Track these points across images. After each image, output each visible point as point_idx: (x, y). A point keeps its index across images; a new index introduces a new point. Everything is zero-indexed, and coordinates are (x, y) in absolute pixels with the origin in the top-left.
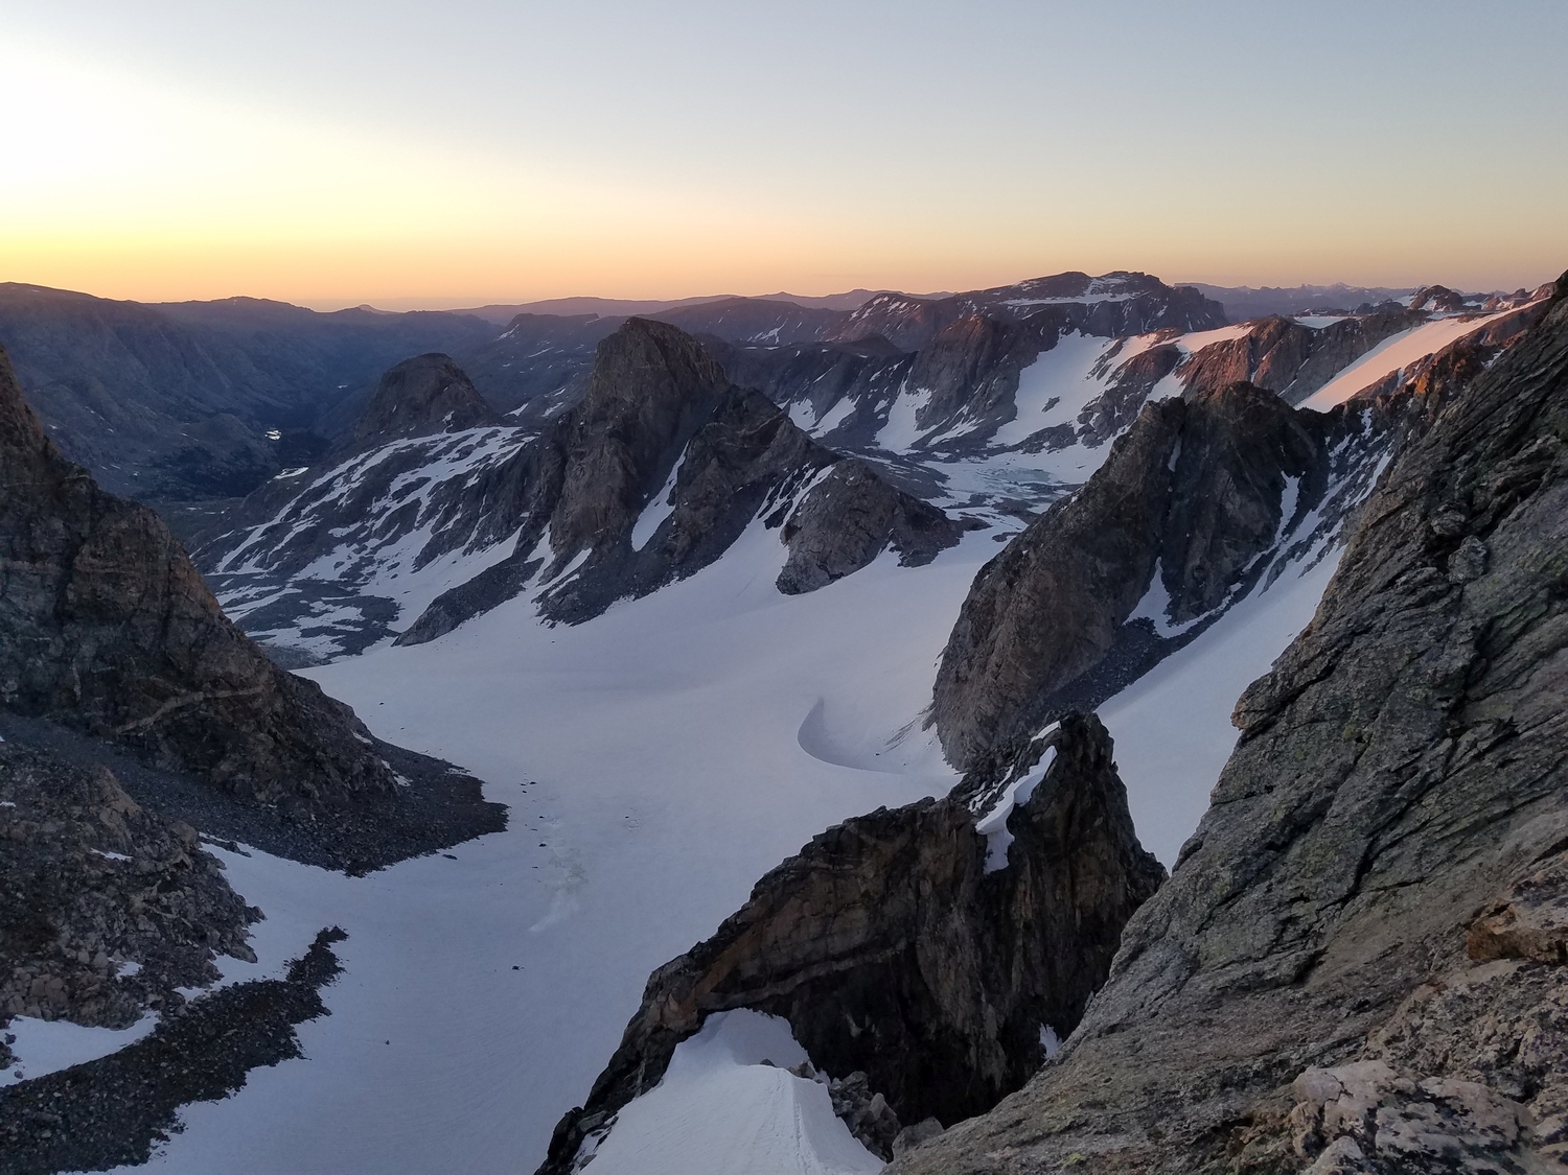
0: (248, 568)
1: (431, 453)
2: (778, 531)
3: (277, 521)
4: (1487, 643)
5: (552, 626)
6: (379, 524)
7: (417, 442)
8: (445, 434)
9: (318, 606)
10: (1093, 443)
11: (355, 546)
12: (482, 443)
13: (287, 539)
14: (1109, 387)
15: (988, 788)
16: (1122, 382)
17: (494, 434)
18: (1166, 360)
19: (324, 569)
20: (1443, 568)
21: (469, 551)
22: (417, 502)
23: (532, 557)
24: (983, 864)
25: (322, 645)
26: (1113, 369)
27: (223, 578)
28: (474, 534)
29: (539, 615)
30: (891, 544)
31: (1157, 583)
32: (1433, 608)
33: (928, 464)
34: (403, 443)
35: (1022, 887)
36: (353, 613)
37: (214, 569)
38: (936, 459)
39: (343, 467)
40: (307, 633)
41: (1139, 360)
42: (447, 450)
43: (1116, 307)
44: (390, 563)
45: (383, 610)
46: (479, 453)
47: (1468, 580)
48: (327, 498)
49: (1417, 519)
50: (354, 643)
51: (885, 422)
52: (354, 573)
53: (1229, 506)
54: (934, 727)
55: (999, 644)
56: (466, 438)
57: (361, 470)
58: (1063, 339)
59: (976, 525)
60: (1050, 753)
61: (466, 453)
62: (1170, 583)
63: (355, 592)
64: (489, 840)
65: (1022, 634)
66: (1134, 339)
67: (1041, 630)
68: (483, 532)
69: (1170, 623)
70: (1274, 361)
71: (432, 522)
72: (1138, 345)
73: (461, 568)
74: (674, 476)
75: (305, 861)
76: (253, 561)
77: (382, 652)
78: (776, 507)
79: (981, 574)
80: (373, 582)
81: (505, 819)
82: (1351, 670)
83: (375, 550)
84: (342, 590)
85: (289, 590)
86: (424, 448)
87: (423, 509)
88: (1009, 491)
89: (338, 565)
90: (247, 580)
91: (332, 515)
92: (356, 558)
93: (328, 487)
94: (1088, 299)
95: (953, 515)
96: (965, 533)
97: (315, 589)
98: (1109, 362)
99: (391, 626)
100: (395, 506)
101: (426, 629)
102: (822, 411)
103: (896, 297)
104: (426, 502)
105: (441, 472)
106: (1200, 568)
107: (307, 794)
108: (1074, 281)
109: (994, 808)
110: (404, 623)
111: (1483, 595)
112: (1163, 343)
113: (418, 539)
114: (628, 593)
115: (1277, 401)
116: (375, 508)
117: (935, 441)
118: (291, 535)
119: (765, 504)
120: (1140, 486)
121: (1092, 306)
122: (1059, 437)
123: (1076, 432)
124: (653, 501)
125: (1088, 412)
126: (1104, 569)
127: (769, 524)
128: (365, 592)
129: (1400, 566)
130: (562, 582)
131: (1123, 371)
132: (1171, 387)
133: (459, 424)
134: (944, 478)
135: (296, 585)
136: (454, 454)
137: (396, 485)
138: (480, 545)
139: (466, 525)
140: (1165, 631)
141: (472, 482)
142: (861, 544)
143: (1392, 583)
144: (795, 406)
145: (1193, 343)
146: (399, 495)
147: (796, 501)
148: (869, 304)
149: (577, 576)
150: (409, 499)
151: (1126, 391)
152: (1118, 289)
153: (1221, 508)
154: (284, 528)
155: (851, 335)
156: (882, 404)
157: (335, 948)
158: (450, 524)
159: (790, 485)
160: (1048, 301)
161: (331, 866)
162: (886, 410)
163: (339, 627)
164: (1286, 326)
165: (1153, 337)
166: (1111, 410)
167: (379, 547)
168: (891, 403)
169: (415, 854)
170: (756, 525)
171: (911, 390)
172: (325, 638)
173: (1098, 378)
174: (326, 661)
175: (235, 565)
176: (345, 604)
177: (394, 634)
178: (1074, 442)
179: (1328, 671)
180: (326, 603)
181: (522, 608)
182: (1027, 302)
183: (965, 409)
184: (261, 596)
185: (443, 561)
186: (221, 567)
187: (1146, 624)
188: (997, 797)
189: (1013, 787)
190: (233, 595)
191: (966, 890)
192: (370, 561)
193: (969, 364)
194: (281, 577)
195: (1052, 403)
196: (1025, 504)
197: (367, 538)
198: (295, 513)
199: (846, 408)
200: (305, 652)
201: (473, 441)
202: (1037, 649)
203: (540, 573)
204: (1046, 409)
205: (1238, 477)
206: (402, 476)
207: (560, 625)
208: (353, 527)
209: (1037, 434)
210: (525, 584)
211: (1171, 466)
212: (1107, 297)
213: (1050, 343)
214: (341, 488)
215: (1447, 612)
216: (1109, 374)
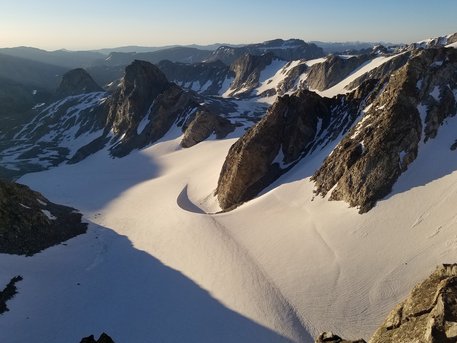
0: (23, 138)
1: (79, 101)
2: (181, 128)
3: (31, 123)
5: (113, 158)
6: (63, 123)
7: (75, 97)
8: (83, 94)
9: (45, 150)
11: (56, 131)
12: (95, 97)
13: (35, 129)
14: (286, 77)
16: (290, 75)
17: (99, 94)
18: (303, 69)
19: (47, 138)
21: (91, 132)
22: (75, 117)
23: (108, 136)
25: (46, 163)
26: (287, 71)
27: (15, 142)
28: (93, 127)
30: (214, 132)
33: (233, 101)
34: (70, 97)
36: (55, 153)
37: (12, 138)
38: (236, 100)
39: (52, 106)
40: (42, 159)
41: (294, 69)
42: (84, 100)
43: (291, 50)
44: (67, 136)
45: (66, 151)
46: (94, 101)
48: (47, 116)
50: (56, 163)
51: (221, 87)
52: (56, 139)
56: (90, 95)
57: (57, 106)
58: (273, 62)
61: (90, 100)
63: (57, 145)
66: (294, 62)
68: (95, 126)
70: (333, 69)
71: (80, 123)
72: (295, 64)
73: (88, 138)
74: (149, 110)
76: (25, 136)
77: (64, 166)
78: (180, 120)
80: (62, 142)
83: (63, 132)
84: (52, 145)
85: (35, 146)
86: (77, 99)
87: (77, 119)
88: (256, 109)
89: (51, 137)
90: (23, 142)
91: (48, 121)
92: (57, 135)
93: (47, 112)
94: (283, 47)
97: (44, 145)
98: (286, 69)
99: (67, 157)
100: (68, 118)
101: (76, 159)
102: (202, 84)
104: (78, 116)
105: (82, 107)
112: (302, 63)
113: (76, 128)
114: (136, 148)
116: (62, 118)
117: (235, 94)
118: (36, 127)
119: (177, 119)
121: (284, 50)
122: (272, 92)
123: (276, 91)
124: (144, 119)
125: (280, 85)
127: (178, 126)
128: (60, 145)
130: (117, 145)
131: (290, 72)
133: (88, 91)
134: (237, 106)
135: (38, 144)
136: (86, 101)
137: (68, 111)
138: (95, 130)
139: (90, 124)
141: (92, 110)
142: (205, 132)
144: (194, 83)
145: (310, 63)
146: (70, 114)
147: (186, 118)
149: (122, 142)
150: (72, 116)
151: (290, 79)
152: (291, 44)
154: (34, 125)
156: (220, 82)
158: (85, 124)
159: (185, 113)
160: (271, 48)
162: (221, 84)
163: (51, 157)
164: (336, 58)
165: (299, 61)
166: (287, 84)
167: (64, 131)
168: (223, 82)
170: (175, 126)
171: (228, 77)
172: (47, 161)
173: (283, 74)
174: (47, 169)
175: (19, 137)
176: (53, 150)
177: (67, 159)
178: (276, 94)
180: (47, 149)
182: (265, 48)
183: (244, 83)
184: (27, 147)
185: (84, 135)
186: (15, 138)
190: (18, 147)
192: (61, 136)
193: (245, 69)
194: (33, 142)
195: (270, 81)
197: (60, 128)
198: (37, 120)
199: (209, 83)
200: (41, 166)
201: (92, 97)
203: (110, 141)
204: (268, 84)
206: (70, 108)
207: (117, 158)
208: (56, 125)
209: (265, 91)
210: (105, 145)
212: (289, 47)
213: (269, 63)
214: (51, 113)
216: (286, 73)
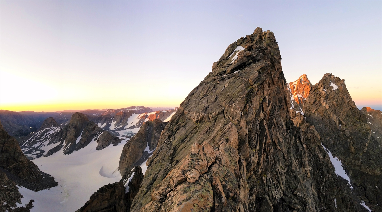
0: (26, 146)
1: (50, 130)
2: (96, 141)
3: (30, 139)
4: (175, 149)
5: (65, 155)
6: (43, 139)
7: (48, 129)
8: (52, 128)
9: (34, 151)
10: (138, 128)
11: (40, 143)
12: (56, 129)
13: (31, 142)
14: (139, 120)
15: (125, 179)
16: (141, 119)
17: (58, 128)
18: (146, 116)
19: (35, 146)
20: (170, 140)
21: (54, 143)
22: (48, 137)
23: (63, 144)
24: (125, 192)
25: (34, 157)
26: (139, 118)
27: (23, 147)
29: (63, 153)
30: (112, 143)
31: (147, 146)
32: (169, 145)
33: (116, 131)
34: (46, 129)
35: (131, 195)
36: (39, 152)
37: (22, 146)
38: (117, 131)
39: (39, 132)
40: (33, 155)
41: (143, 117)
42: (52, 130)
43: (139, 110)
44: (44, 145)
45: (43, 151)
46: (56, 130)
47: (172, 141)
48: (37, 136)
49: (167, 133)
50: (39, 156)
51: (110, 126)
52: (39, 146)
53: (156, 135)
54: (119, 170)
55: (127, 157)
56: (54, 128)
57: (41, 132)
58: (133, 114)
59: (123, 139)
60: (134, 173)
61: (54, 130)
62: (149, 145)
63: (39, 149)
64: (55, 188)
65: (130, 155)
66: (142, 114)
67: (133, 154)
68: (56, 141)
69: (150, 151)
70: (159, 116)
71: (50, 139)
72: (142, 115)
73: (53, 146)
74: (82, 133)
75: (29, 189)
76: (27, 144)
77: (42, 158)
78: (96, 138)
79: (124, 146)
80: (41, 148)
81: (57, 184)
82: (160, 155)
83: (42, 143)
84: (37, 149)
85: (30, 149)
86: (49, 129)
87: (48, 138)
88: (127, 134)
89: (37, 145)
90: (26, 147)
91: (37, 138)
92: (40, 144)
94: (136, 109)
95: (120, 138)
96: (122, 141)
97: (34, 148)
99: (44, 154)
100: (45, 137)
101: (48, 155)
102: (102, 124)
103: (111, 109)
104: (49, 137)
105: (51, 133)
106: (153, 143)
107: (30, 179)
108: (134, 107)
109: (126, 182)
110: (45, 154)
111: (174, 143)
112: (146, 114)
113: (48, 142)
114: (75, 150)
115: (160, 121)
116: (43, 137)
117: (117, 128)
118: (32, 141)
119: (94, 137)
120: (144, 133)
121: (136, 110)
122: (133, 127)
123: (135, 126)
124: (79, 137)
125: (137, 124)
126: (141, 144)
127: (95, 140)
128: (40, 149)
129: (165, 140)
130: (67, 148)
132: (147, 120)
133: (54, 126)
134: (119, 133)
135: (32, 148)
136: (53, 130)
137: (45, 134)
138: (56, 143)
139: (54, 140)
140: (149, 152)
141: (55, 134)
142: (108, 143)
143: (164, 142)
144: (98, 124)
145: (149, 114)
146: (46, 136)
147: (99, 137)
148: (108, 110)
149: (69, 147)
150: (47, 136)
151: (141, 121)
152: (139, 108)
153: (155, 135)
154: (31, 140)
155: (106, 114)
156: (110, 123)
157: (33, 203)
158: (52, 140)
159: (98, 135)
160: (131, 110)
161: (33, 190)
162: (110, 124)
163: (37, 154)
164: (161, 112)
165: (144, 114)
166: (140, 123)
167: (43, 143)
168: (111, 123)
169: (45, 189)
170: (93, 140)
171: (113, 121)
172: (35, 155)
174: (35, 159)
175: (24, 145)
176: (38, 151)
178: (135, 128)
179: (157, 156)
180: (35, 150)
181: (61, 152)
182: (128, 110)
183: (121, 124)
184: (27, 149)
185: (51, 145)
186: (23, 145)
187: (147, 152)
188: (127, 181)
189: (129, 179)
190: (24, 149)
191: (123, 197)
192: (41, 145)
193: (121, 118)
194: (30, 147)
195: (132, 123)
196: (130, 136)
197: (41, 142)
198: (32, 138)
199: (105, 124)
200: (32, 157)
201: (55, 128)
202: (133, 157)
203: (64, 147)
205: (156, 131)
206: (46, 133)
207: (66, 154)
208: (40, 140)
209: (131, 127)
210: (62, 148)
211: (148, 130)
212: (138, 109)
213: (131, 115)
214: (38, 135)
215: (171, 145)
216: (139, 119)
